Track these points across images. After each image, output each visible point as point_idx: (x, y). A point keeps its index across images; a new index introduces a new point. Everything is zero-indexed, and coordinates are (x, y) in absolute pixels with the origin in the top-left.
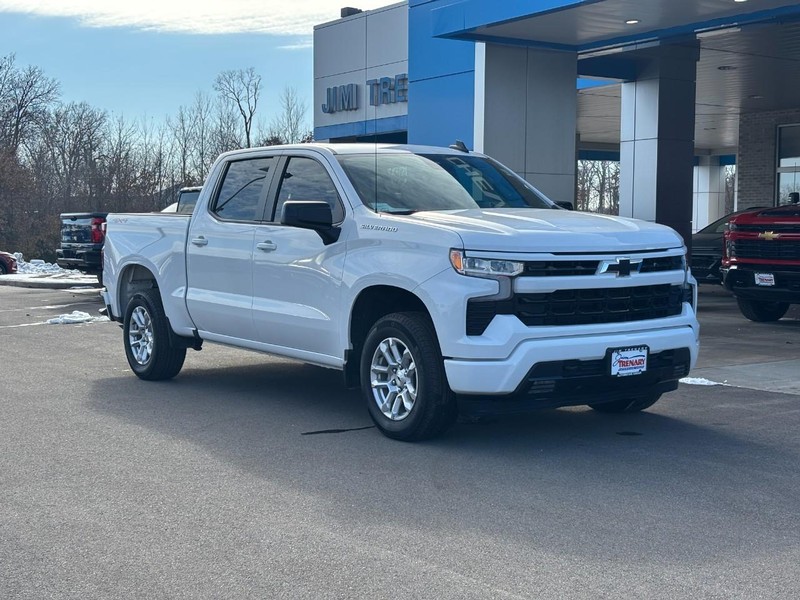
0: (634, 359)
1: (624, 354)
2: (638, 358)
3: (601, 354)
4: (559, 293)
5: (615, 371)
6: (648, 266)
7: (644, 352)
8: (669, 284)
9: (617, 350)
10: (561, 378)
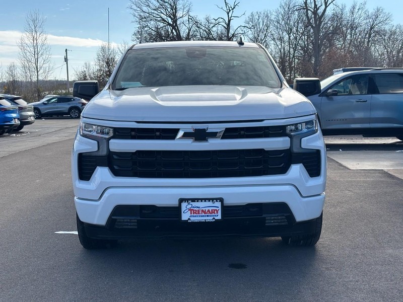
0: (207, 209)
1: (195, 204)
2: (210, 209)
3: (174, 203)
4: (139, 153)
5: (185, 217)
6: (230, 134)
7: (218, 204)
8: (263, 149)
9: (187, 200)
10: (139, 218)
